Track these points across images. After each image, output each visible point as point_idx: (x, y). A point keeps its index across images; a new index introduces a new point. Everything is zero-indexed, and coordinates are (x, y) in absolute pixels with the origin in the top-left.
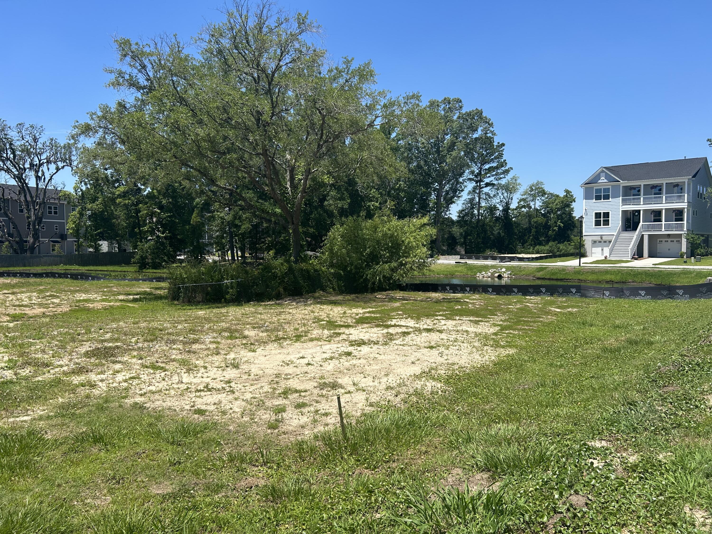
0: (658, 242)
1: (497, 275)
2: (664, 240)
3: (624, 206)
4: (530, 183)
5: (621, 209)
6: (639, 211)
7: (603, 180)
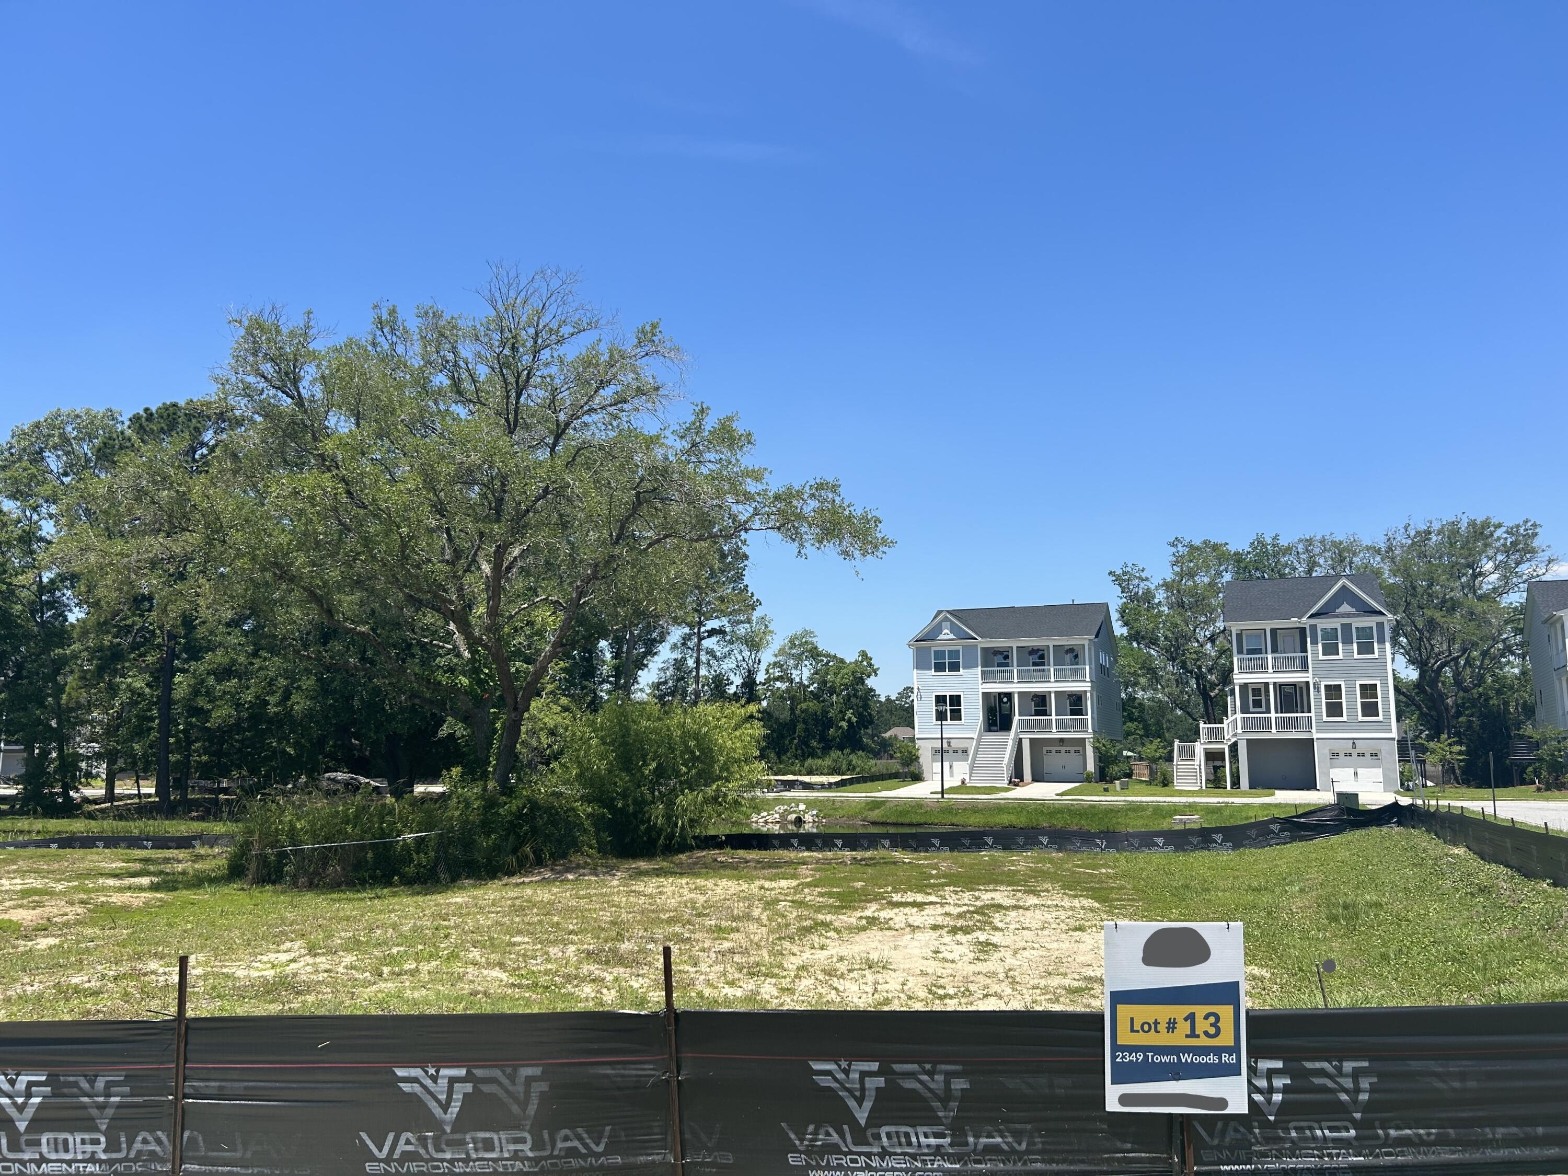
0: (1045, 753)
1: (792, 817)
2: (1054, 749)
3: (986, 685)
4: (790, 633)
5: (981, 691)
6: (1009, 695)
7: (946, 634)
